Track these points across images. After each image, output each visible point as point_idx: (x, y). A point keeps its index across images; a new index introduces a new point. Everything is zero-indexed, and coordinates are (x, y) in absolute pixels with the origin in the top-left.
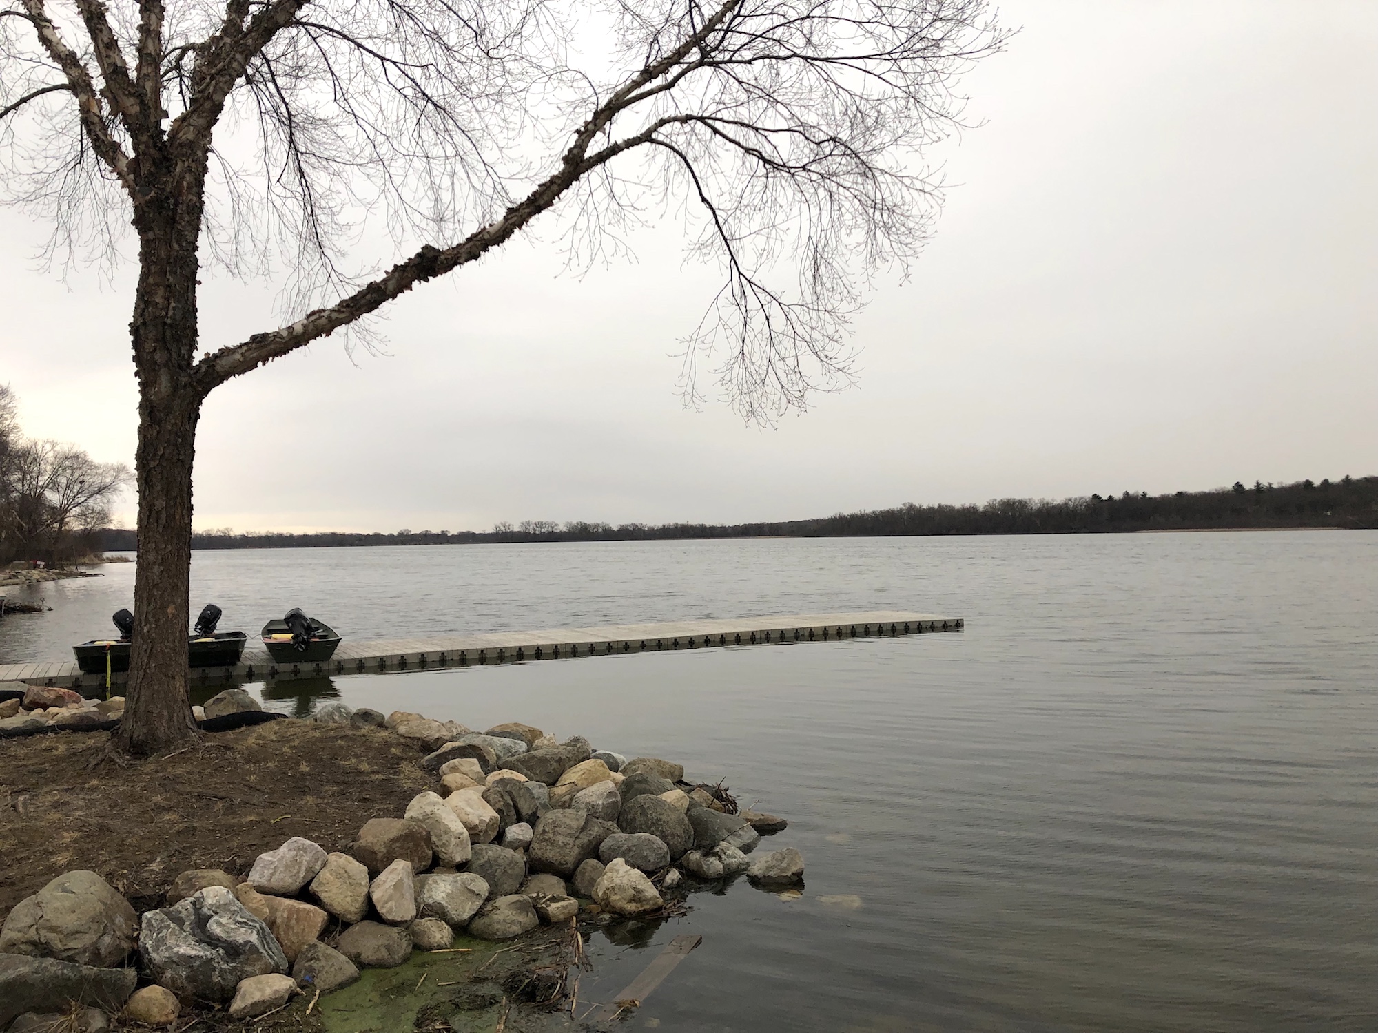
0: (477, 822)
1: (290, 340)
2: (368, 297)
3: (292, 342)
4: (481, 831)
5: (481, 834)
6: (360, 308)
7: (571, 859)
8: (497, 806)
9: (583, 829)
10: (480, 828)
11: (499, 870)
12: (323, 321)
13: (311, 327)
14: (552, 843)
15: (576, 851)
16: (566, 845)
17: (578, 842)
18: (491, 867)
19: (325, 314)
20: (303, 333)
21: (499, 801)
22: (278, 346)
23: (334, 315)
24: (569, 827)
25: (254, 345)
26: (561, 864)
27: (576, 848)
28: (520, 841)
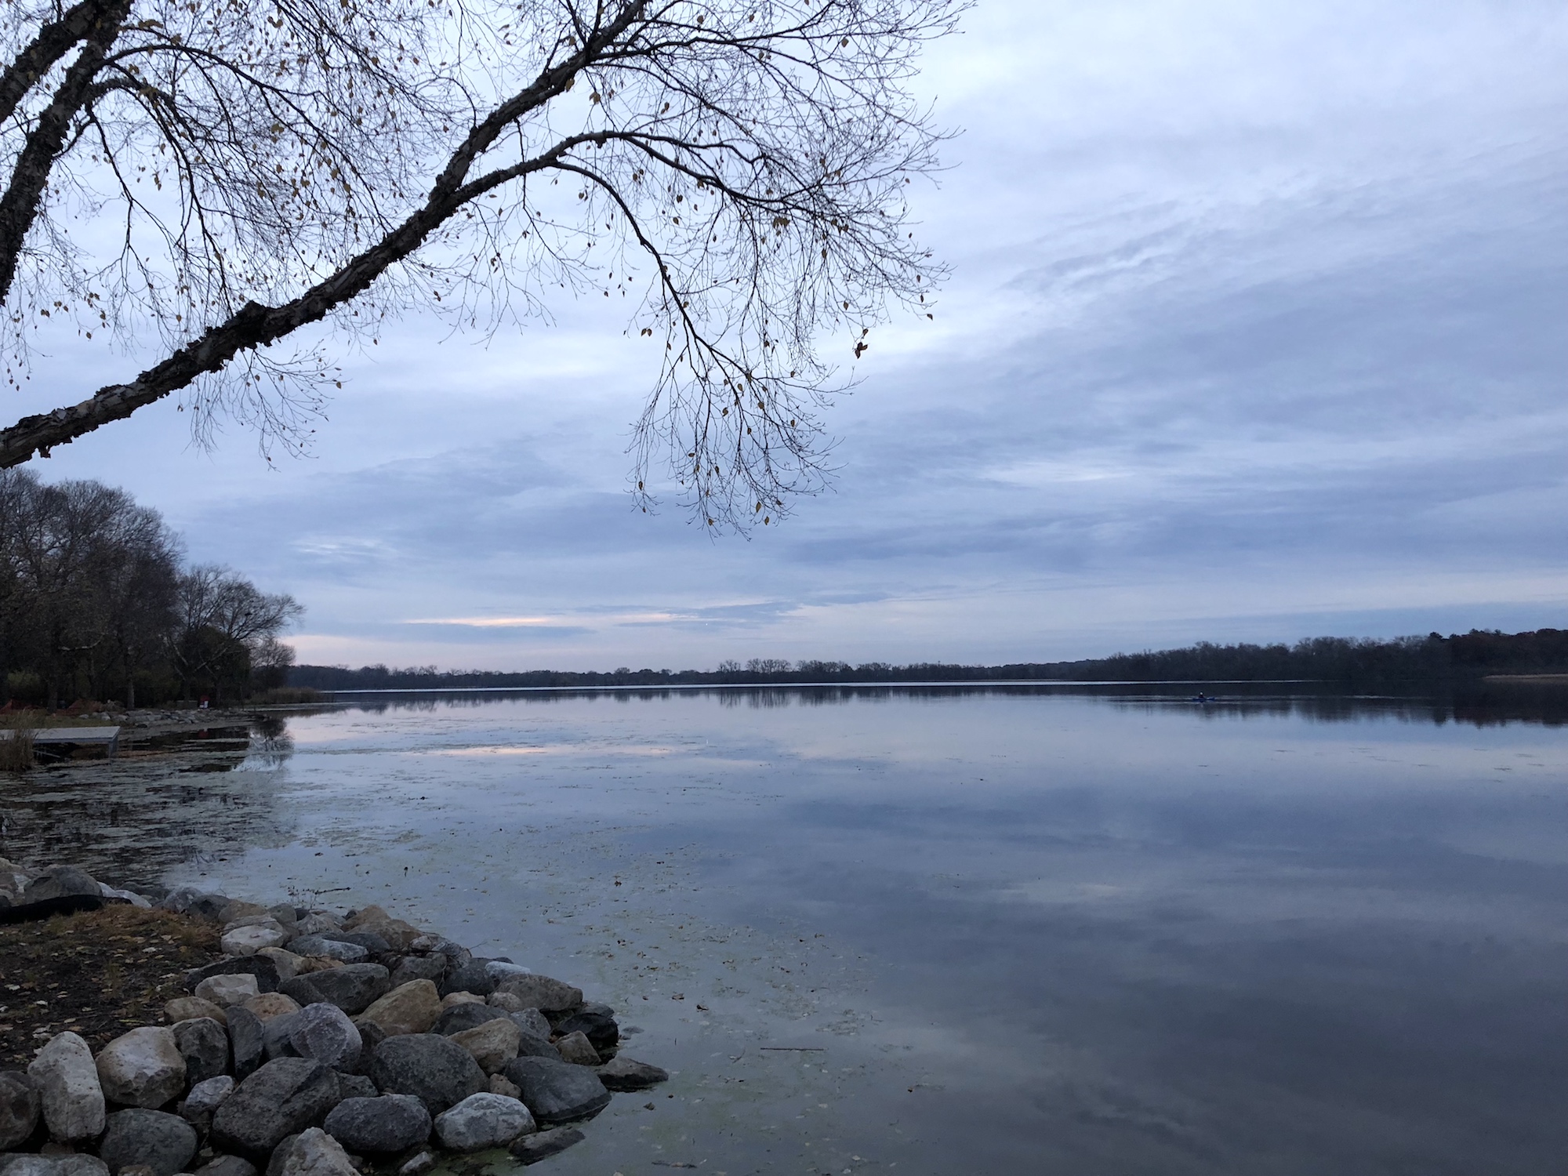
0: (131, 1076)
1: (69, 423)
2: (173, 369)
3: (71, 427)
4: (137, 1090)
5: (138, 1094)
6: (162, 383)
7: (266, 1133)
8: (188, 1053)
9: (300, 1089)
10: (134, 1085)
11: (141, 1150)
12: (115, 400)
13: (98, 408)
14: (244, 1109)
15: (280, 1120)
16: (264, 1111)
17: (286, 1109)
18: (129, 1144)
19: (118, 391)
20: (88, 415)
21: (193, 1044)
22: (52, 431)
23: (130, 393)
24: (279, 1085)
25: (20, 432)
26: (249, 1139)
27: (280, 1116)
28: (205, 1105)
